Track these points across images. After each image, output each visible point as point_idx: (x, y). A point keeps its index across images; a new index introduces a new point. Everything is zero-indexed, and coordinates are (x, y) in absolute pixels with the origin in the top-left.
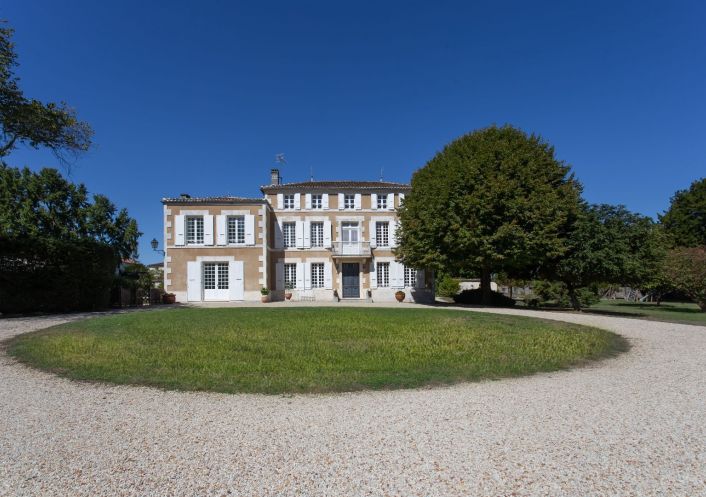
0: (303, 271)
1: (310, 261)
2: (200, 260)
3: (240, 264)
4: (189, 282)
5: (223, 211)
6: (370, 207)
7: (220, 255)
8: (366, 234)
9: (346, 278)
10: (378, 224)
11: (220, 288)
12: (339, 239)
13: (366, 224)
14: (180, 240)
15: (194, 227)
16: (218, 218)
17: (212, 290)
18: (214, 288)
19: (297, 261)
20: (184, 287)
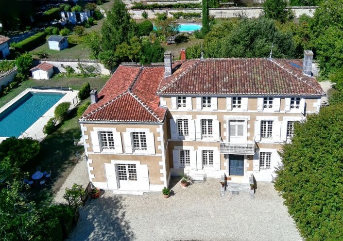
0: (195, 156)
1: (201, 149)
2: (114, 162)
3: (145, 167)
4: (108, 177)
5: (127, 129)
6: (256, 109)
7: (129, 160)
8: (251, 130)
9: (232, 161)
10: (263, 122)
11: (130, 179)
12: (226, 134)
13: (251, 122)
14: (96, 148)
15: (106, 140)
16: (124, 134)
17: (125, 181)
18: (126, 179)
19: (191, 148)
20: (104, 179)
